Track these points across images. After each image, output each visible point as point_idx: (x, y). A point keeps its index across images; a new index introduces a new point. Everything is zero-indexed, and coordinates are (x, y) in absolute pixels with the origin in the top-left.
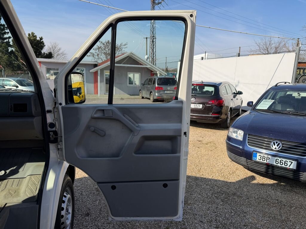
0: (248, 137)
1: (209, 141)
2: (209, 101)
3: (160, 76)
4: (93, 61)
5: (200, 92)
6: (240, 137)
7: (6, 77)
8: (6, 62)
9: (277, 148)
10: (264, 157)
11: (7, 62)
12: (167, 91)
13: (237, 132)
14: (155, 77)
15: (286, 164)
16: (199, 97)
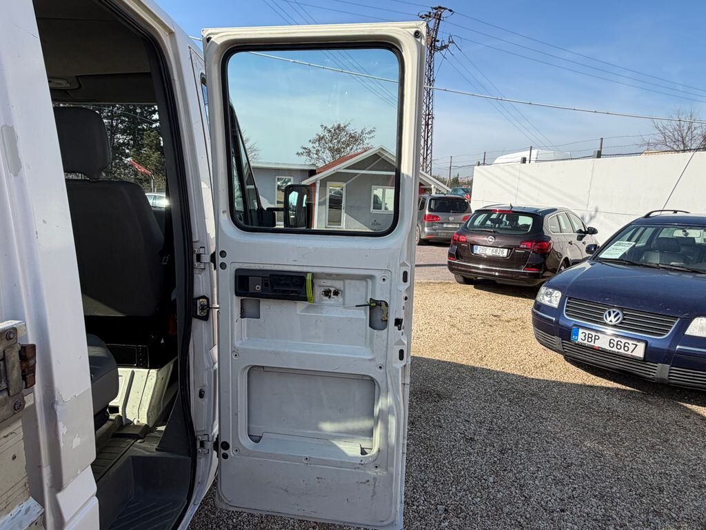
0: (568, 303)
1: (513, 317)
2: (521, 243)
3: (436, 193)
4: (307, 163)
5: (510, 227)
6: (555, 302)
7: (157, 192)
8: (155, 165)
9: (614, 320)
10: (590, 336)
12: (448, 223)
13: (551, 294)
14: (426, 195)
15: (626, 349)
16: (501, 235)
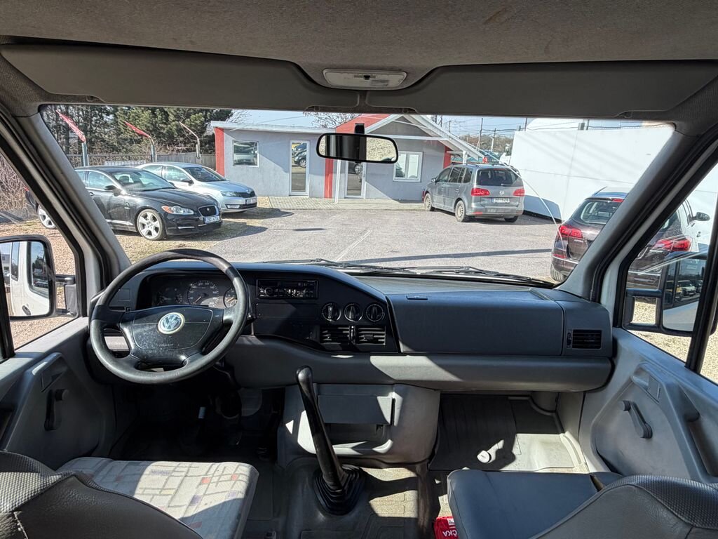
11: (149, 125)
12: (499, 198)
